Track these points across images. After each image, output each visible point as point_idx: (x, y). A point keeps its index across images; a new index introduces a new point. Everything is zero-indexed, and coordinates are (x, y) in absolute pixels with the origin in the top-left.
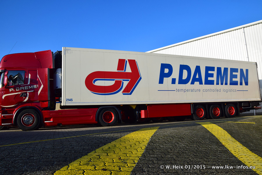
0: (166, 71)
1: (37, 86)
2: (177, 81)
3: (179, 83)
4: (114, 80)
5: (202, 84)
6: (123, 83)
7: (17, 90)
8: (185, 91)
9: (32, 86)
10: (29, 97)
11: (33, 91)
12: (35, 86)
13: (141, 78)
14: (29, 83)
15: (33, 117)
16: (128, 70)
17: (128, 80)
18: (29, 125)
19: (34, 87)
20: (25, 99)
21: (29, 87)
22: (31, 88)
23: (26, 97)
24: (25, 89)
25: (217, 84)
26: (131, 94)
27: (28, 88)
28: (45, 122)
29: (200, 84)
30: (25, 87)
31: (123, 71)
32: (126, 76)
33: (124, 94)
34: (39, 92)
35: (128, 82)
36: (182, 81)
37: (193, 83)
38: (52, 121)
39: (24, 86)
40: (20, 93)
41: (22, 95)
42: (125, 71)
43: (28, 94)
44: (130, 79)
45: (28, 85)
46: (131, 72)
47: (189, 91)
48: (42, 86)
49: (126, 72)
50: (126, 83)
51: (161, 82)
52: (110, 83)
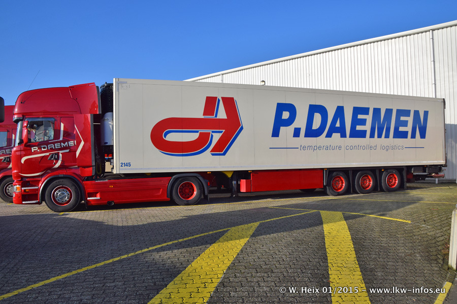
0: (286, 115)
1: (74, 142)
2: (303, 132)
3: (307, 135)
4: (197, 132)
5: (345, 137)
6: (212, 136)
7: (43, 149)
8: (315, 148)
9: (66, 143)
10: (62, 161)
11: (68, 151)
12: (71, 143)
13: (242, 128)
14: (61, 139)
15: (69, 191)
16: (222, 114)
17: (221, 132)
18: (64, 204)
19: (69, 144)
20: (55, 164)
21: (62, 144)
22: (65, 145)
23: (57, 160)
24: (56, 148)
25: (370, 137)
26: (224, 154)
27: (61, 146)
28: (88, 199)
29: (341, 137)
30: (56, 144)
31: (213, 117)
32: (217, 124)
33: (213, 155)
34: (78, 153)
35: (221, 134)
36: (311, 133)
37: (329, 135)
38: (98, 198)
39: (54, 143)
40: (48, 154)
41: (52, 157)
42: (216, 116)
43: (61, 155)
44: (224, 131)
45: (60, 142)
46: (225, 117)
47: (322, 148)
48: (82, 143)
49: (218, 118)
50: (216, 137)
51: (276, 133)
52: (191, 137)
